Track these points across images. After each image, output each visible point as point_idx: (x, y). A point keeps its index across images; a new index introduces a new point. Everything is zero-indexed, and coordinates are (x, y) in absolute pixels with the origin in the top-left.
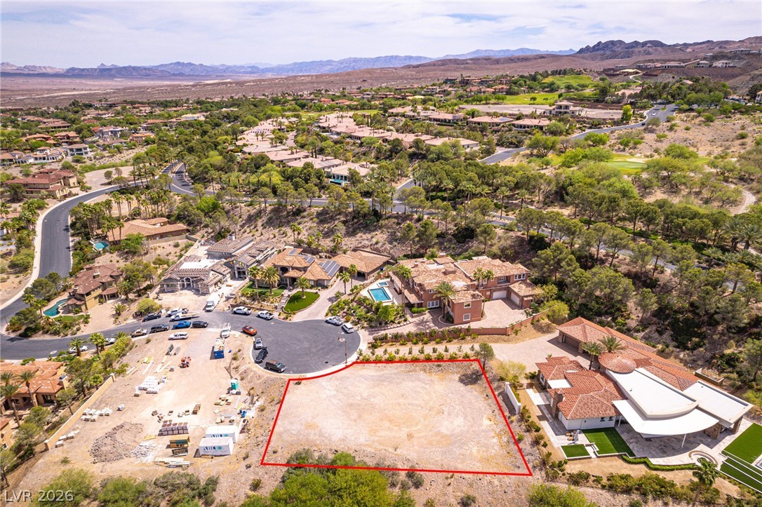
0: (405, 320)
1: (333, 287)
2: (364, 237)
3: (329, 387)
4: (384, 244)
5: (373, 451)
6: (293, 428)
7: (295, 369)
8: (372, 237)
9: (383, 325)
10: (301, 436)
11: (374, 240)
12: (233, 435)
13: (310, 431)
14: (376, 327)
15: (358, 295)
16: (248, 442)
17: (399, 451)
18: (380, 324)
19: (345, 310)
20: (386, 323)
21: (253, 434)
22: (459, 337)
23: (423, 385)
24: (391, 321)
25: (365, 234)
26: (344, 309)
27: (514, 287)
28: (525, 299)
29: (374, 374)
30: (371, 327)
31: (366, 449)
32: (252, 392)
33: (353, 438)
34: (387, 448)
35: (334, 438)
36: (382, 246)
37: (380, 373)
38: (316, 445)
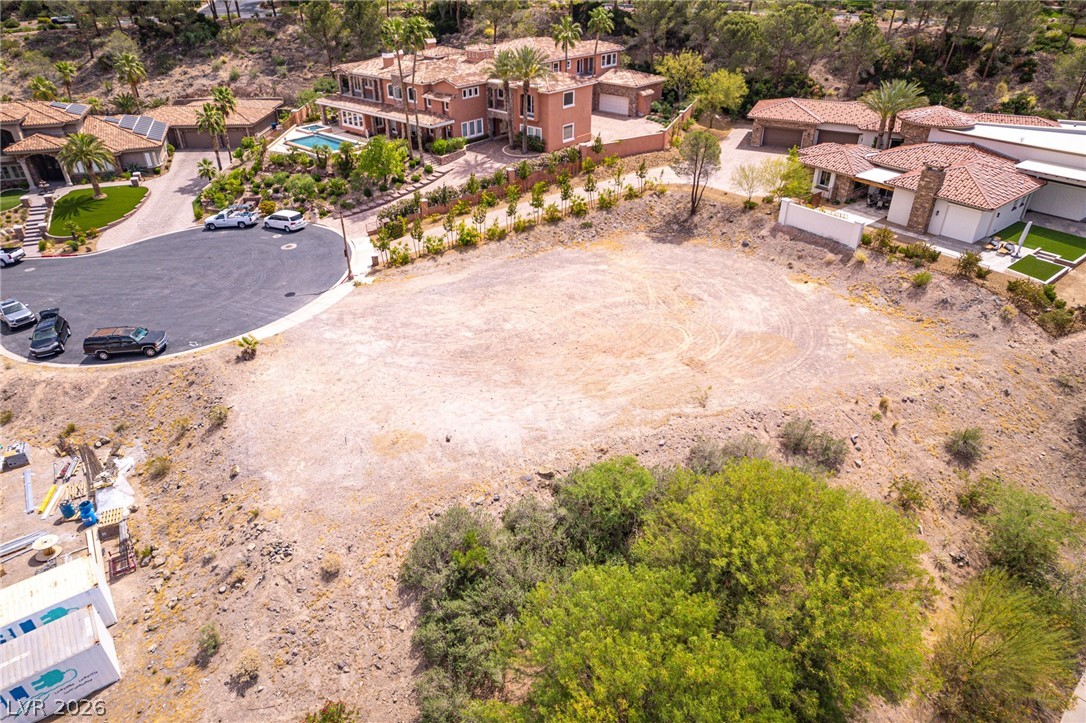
0: (429, 171)
1: (172, 169)
2: (193, 72)
3: (355, 337)
4: (255, 77)
5: (648, 431)
6: (340, 471)
7: (201, 334)
8: (216, 69)
9: (377, 194)
10: (392, 485)
11: (224, 75)
12: (90, 599)
13: (405, 457)
14: (359, 203)
15: (267, 155)
16: (170, 596)
17: (713, 405)
18: (368, 193)
19: (247, 195)
20: (383, 189)
21: (175, 559)
22: (580, 168)
23: (592, 267)
24: (394, 181)
25: (192, 65)
26: (241, 192)
27: (606, 78)
28: (644, 93)
29: (449, 279)
30: (345, 206)
31: (624, 434)
32: (72, 440)
33: (558, 424)
34: (676, 410)
35: (502, 445)
36: (250, 83)
37: (464, 275)
38: (468, 488)
